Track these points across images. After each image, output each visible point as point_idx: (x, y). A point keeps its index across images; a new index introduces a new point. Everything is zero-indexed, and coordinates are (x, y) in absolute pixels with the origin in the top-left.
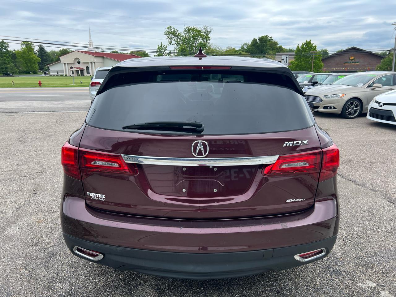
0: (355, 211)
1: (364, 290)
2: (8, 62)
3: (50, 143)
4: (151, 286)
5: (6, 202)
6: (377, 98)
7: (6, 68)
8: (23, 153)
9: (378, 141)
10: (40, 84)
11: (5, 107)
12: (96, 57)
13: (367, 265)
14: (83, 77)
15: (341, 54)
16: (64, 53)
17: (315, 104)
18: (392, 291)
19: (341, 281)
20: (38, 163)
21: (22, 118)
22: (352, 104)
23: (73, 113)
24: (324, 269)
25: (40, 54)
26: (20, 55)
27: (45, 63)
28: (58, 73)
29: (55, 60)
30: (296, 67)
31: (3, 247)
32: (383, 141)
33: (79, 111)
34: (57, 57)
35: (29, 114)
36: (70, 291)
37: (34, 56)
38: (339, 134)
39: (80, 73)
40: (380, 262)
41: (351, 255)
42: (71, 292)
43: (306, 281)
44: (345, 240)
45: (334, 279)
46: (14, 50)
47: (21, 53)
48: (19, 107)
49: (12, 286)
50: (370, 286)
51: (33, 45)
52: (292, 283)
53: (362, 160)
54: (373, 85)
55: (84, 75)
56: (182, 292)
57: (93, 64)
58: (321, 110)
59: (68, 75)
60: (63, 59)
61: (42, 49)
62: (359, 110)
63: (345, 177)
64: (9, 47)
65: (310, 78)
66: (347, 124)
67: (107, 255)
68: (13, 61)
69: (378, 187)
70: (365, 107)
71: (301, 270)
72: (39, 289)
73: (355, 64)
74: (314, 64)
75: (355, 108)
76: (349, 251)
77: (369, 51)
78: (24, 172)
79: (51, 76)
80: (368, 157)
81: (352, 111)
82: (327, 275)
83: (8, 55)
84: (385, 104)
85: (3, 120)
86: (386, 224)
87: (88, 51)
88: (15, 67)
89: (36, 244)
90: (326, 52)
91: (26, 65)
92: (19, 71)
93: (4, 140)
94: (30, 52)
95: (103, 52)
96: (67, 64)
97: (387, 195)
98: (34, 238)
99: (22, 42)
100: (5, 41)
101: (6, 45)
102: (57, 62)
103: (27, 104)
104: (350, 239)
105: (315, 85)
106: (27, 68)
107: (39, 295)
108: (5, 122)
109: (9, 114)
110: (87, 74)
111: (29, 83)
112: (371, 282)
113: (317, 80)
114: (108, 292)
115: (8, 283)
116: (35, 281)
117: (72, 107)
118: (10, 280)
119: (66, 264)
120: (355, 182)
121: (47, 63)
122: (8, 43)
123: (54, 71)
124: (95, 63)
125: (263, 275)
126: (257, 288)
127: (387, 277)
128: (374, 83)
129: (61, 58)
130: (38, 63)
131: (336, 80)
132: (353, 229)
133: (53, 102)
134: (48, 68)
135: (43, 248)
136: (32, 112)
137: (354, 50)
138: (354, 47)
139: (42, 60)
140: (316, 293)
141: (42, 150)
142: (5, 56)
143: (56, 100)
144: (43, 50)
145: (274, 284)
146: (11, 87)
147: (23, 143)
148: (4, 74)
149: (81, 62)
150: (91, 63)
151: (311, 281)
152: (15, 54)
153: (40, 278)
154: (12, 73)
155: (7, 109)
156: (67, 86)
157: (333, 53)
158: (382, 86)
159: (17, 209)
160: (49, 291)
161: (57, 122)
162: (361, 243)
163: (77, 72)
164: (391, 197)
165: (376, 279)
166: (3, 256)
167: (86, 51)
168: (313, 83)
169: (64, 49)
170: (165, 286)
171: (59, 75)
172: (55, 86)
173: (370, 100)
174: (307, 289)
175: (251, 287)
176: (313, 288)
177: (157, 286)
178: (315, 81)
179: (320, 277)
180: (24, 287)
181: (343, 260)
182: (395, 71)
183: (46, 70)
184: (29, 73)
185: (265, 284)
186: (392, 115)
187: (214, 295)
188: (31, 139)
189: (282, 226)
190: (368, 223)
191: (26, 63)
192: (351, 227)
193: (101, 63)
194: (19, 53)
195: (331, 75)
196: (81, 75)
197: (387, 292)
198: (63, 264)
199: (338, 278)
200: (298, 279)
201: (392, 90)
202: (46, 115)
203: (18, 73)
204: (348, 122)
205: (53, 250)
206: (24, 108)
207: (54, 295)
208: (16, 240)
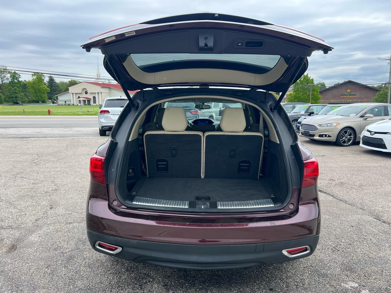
0: (344, 226)
1: (347, 289)
2: (18, 92)
3: (62, 165)
4: (159, 283)
5: (26, 214)
6: (369, 127)
7: (16, 97)
8: (38, 173)
9: (370, 167)
10: (49, 113)
11: (17, 133)
12: (102, 87)
13: (351, 270)
14: (89, 106)
15: (337, 87)
16: (73, 83)
17: (311, 132)
18: (371, 290)
19: (327, 282)
20: (53, 182)
21: (35, 142)
22: (346, 132)
23: (82, 139)
24: (313, 272)
25: (50, 85)
26: (30, 85)
27: (54, 93)
28: (65, 102)
29: (63, 90)
30: (294, 99)
31: (26, 251)
32: (374, 167)
33: (88, 137)
34: (66, 87)
35: (41, 140)
36: (88, 286)
37: (44, 86)
38: (333, 160)
39: (88, 102)
40: (363, 267)
41: (337, 261)
42: (90, 287)
43: (297, 282)
44: (333, 250)
45: (321, 280)
46: (25, 81)
47: (32, 83)
48: (31, 133)
49: (37, 282)
50: (353, 286)
51: (44, 76)
52: (283, 283)
53: (354, 183)
54: (365, 116)
55: (91, 105)
56: (186, 288)
57: (100, 94)
58: (316, 138)
59: (75, 104)
60: (72, 89)
61: (51, 80)
62: (352, 139)
63: (336, 197)
64: (20, 78)
65: (306, 109)
66: (342, 151)
67: (125, 248)
68: (24, 90)
69: (366, 206)
70: (358, 136)
71: (292, 273)
72: (61, 284)
73: (352, 96)
74: (312, 96)
75: (349, 137)
76: (335, 258)
77: (365, 84)
78: (41, 189)
79: (59, 105)
80: (359, 181)
81: (346, 139)
82: (315, 277)
83: (18, 85)
84: (376, 133)
85: (16, 144)
86: (371, 237)
87: (95, 82)
88: (25, 96)
89: (55, 249)
90: (323, 85)
91: (36, 95)
92: (28, 100)
93: (20, 162)
94: (40, 83)
95: (109, 83)
96: (74, 94)
97: (374, 213)
98: (53, 244)
99: (33, 74)
100: (17, 72)
101: (17, 76)
102: (65, 92)
103: (39, 131)
104: (338, 249)
105: (312, 115)
106: (37, 98)
107: (61, 288)
108: (19, 146)
109: (22, 139)
110: (94, 103)
111: (38, 112)
112: (354, 283)
113: (314, 111)
114: (121, 287)
115: (33, 279)
116: (57, 278)
117: (81, 134)
118: (35, 277)
119: (83, 265)
120: (345, 202)
121: (55, 93)
122: (20, 74)
123: (62, 101)
124: (101, 93)
125: (258, 276)
126: (252, 286)
127: (368, 280)
128: (366, 113)
129: (70, 88)
130: (47, 93)
131: (330, 111)
132: (341, 241)
133: (62, 129)
134: (57, 97)
135: (62, 252)
136: (43, 137)
137: (350, 83)
138: (350, 80)
139: (51, 91)
140: (304, 291)
141: (55, 171)
142: (16, 86)
143: (65, 127)
144: (53, 81)
145: (268, 283)
146: (22, 115)
147: (38, 164)
148: (14, 103)
149: (89, 92)
150: (98, 93)
151: (301, 281)
152: (26, 84)
153: (61, 276)
154: (22, 102)
155: (20, 135)
156: (75, 114)
157: (331, 86)
158: (374, 116)
159: (36, 220)
160: (70, 286)
161: (67, 147)
162: (347, 252)
163: (84, 101)
164: (378, 215)
165: (359, 281)
166: (27, 259)
167: (94, 82)
168: (310, 113)
169: (73, 80)
170: (172, 283)
171: (67, 104)
172: (63, 114)
173: (362, 129)
174: (297, 287)
175: (247, 285)
176: (302, 287)
177: (164, 283)
178: (311, 111)
179: (308, 278)
180: (48, 283)
181: (330, 265)
182: (390, 103)
183: (55, 100)
184: (38, 102)
185: (259, 283)
186: (383, 143)
187: (214, 290)
188: (44, 161)
189: (271, 224)
190: (355, 236)
191: (36, 93)
192: (339, 239)
193: (108, 93)
194: (30, 84)
195: (326, 106)
196: (88, 104)
197: (367, 291)
198: (81, 265)
199: (325, 280)
200: (289, 280)
201: (383, 120)
202: (57, 140)
203: (28, 102)
204: (342, 150)
205: (71, 254)
206: (35, 134)
207: (75, 289)
208: (37, 246)
